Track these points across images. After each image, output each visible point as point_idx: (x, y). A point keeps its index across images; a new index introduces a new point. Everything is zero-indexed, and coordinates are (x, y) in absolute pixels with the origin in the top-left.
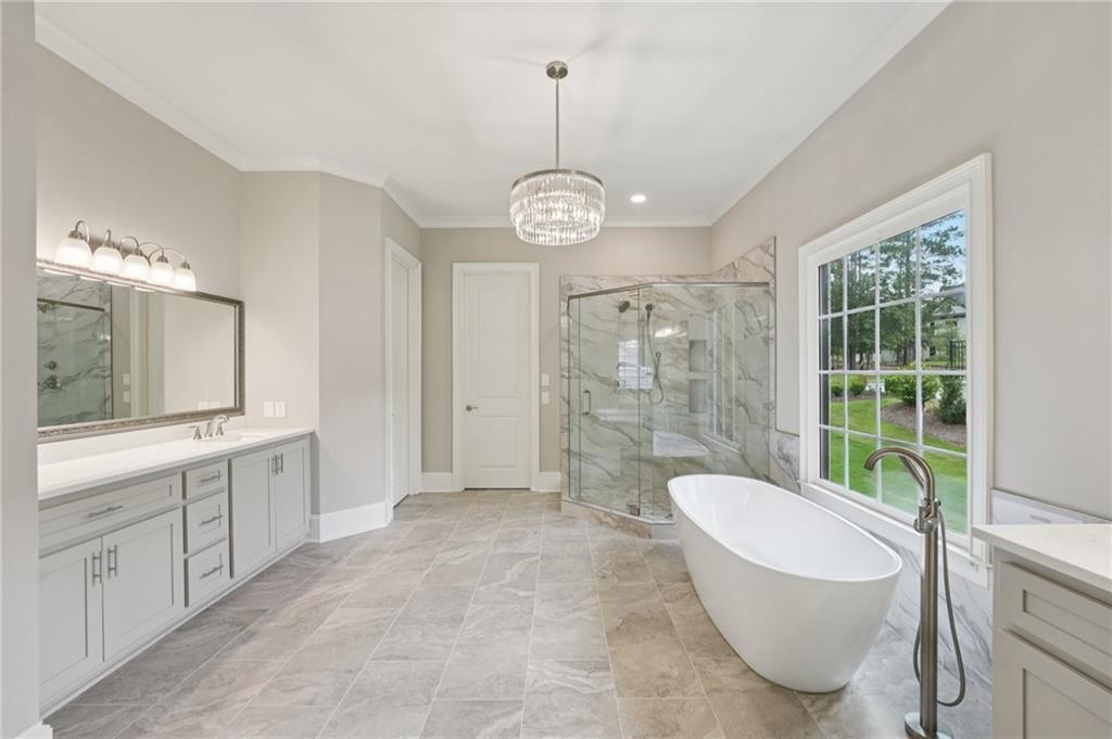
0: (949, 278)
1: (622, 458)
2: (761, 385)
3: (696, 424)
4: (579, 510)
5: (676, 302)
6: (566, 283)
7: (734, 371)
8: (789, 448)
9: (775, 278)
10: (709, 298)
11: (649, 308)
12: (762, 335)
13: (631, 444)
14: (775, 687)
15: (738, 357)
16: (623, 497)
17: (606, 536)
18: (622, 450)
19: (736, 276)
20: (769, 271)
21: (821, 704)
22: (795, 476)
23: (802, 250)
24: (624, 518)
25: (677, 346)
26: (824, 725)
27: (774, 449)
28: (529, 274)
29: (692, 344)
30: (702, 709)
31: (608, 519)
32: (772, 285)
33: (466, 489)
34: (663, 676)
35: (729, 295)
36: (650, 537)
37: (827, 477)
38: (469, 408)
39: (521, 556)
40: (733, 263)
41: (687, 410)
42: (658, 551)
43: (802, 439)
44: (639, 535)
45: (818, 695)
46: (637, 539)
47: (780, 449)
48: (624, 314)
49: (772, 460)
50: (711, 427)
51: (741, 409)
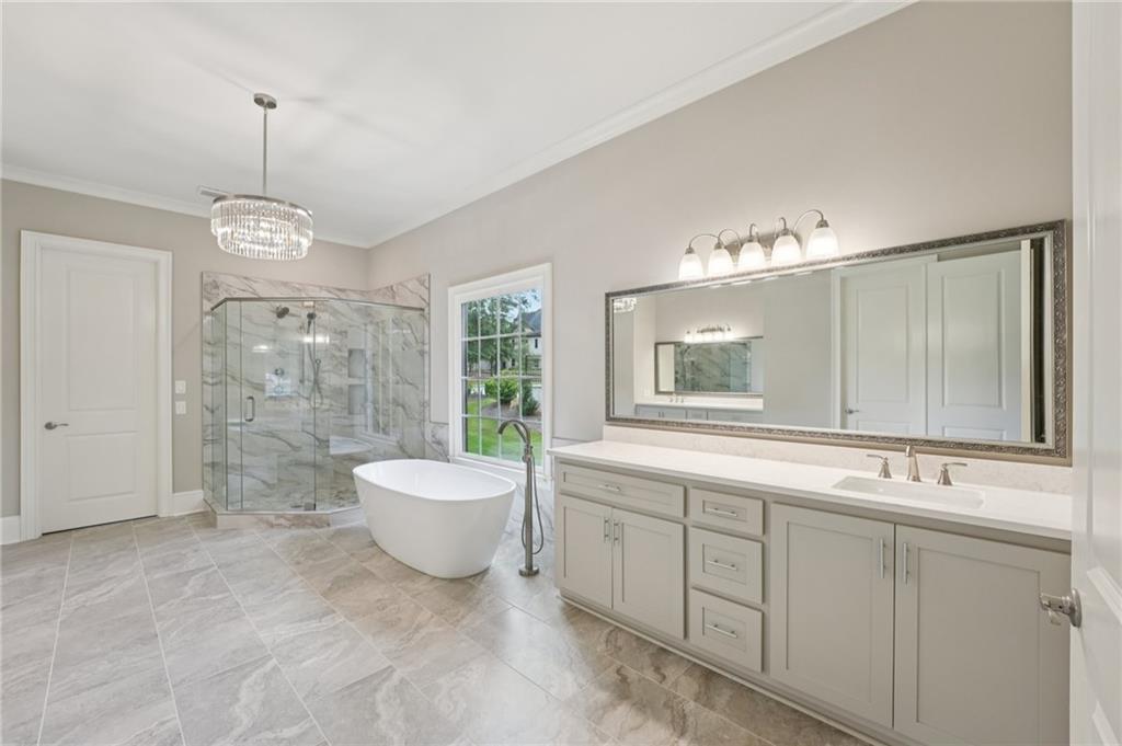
0: (523, 307)
1: (279, 465)
2: (417, 388)
3: (352, 426)
4: (243, 520)
5: (335, 312)
6: (210, 280)
7: (391, 377)
8: (440, 434)
9: (429, 304)
10: (367, 313)
11: (311, 316)
12: (419, 348)
13: (289, 448)
14: (452, 580)
15: (395, 364)
16: (285, 502)
17: (282, 536)
18: (279, 456)
19: (394, 298)
20: (424, 300)
21: (479, 578)
22: (447, 455)
23: (451, 290)
24: (300, 516)
25: (338, 354)
26: (482, 586)
27: (428, 438)
28: (156, 264)
29: (351, 352)
30: (413, 605)
31: (282, 521)
32: (427, 310)
33: (44, 534)
34: (379, 600)
35: (388, 314)
36: (329, 525)
37: (467, 451)
38: (49, 426)
39: (193, 572)
40: (392, 287)
41: (345, 413)
42: (340, 534)
43: (450, 426)
44: (317, 527)
45: (475, 575)
46: (316, 531)
47: (433, 436)
48: (284, 319)
49: (427, 447)
50: (366, 426)
51: (400, 408)
